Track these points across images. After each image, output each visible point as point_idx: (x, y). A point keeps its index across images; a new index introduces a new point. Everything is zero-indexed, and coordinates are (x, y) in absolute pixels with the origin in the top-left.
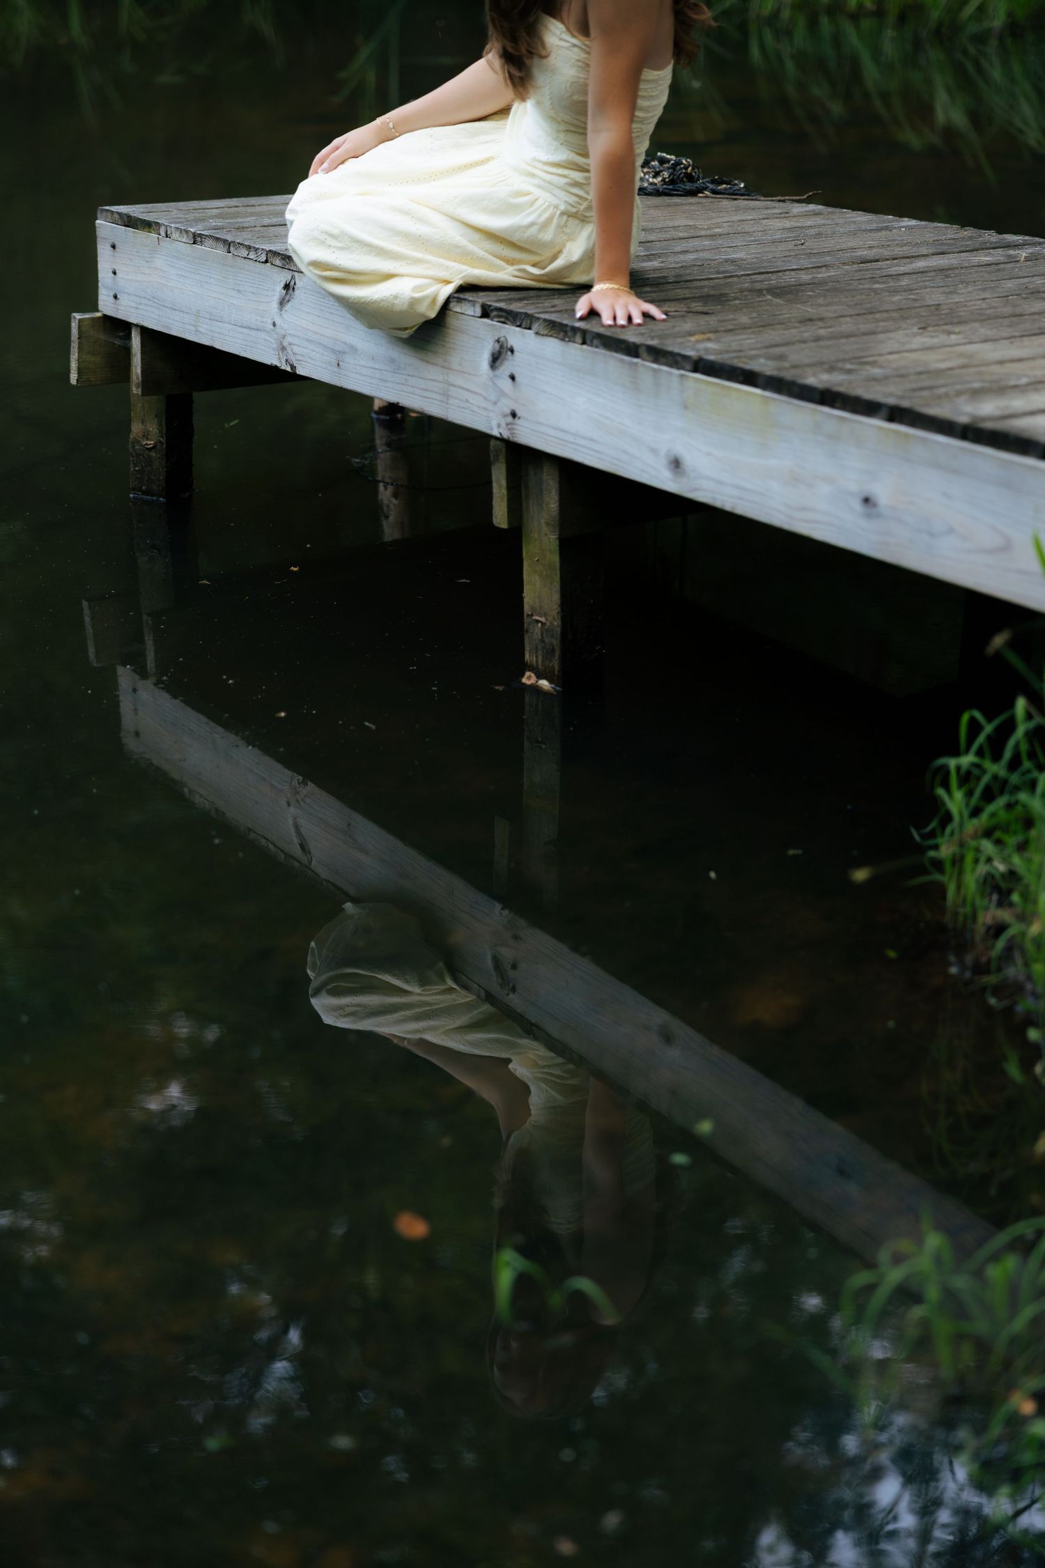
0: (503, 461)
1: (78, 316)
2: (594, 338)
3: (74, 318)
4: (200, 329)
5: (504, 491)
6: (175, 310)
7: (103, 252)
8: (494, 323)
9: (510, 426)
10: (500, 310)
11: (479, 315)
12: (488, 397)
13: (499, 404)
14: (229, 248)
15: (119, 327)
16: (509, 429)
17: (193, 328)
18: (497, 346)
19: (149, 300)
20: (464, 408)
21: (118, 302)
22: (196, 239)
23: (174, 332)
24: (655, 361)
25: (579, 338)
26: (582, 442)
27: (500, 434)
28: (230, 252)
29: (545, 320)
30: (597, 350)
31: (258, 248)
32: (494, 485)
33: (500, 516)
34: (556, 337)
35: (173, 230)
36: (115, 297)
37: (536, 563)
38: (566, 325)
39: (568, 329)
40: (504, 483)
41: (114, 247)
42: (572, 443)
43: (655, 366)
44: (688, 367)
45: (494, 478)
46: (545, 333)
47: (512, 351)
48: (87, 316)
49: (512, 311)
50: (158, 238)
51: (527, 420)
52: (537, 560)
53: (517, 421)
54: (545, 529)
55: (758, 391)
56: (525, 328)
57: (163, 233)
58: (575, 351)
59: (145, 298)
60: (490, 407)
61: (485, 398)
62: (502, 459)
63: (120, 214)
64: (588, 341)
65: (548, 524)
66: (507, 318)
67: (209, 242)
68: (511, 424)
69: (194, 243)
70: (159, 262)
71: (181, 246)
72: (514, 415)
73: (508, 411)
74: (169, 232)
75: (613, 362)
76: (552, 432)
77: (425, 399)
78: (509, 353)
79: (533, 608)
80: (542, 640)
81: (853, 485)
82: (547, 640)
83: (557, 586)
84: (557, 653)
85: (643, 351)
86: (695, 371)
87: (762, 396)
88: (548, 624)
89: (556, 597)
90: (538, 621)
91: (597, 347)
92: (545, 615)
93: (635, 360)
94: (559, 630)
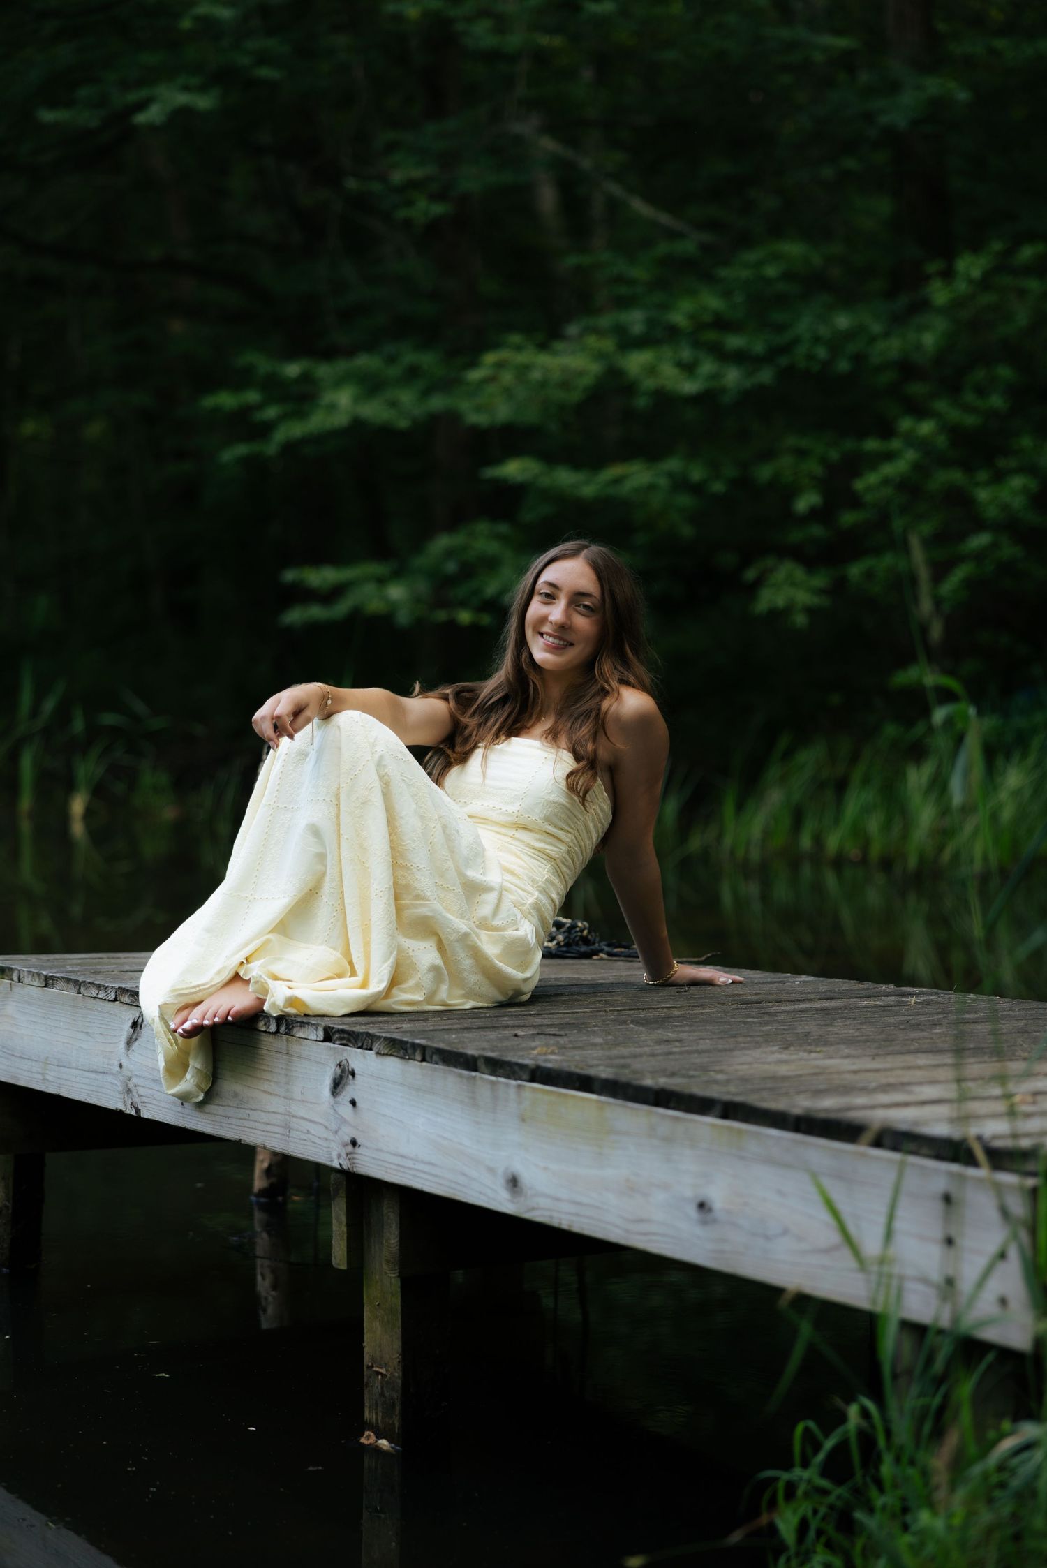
0: (344, 1195)
5: (344, 1229)
6: (24, 1058)
8: (337, 1046)
9: (350, 1156)
10: (342, 1031)
11: (322, 1039)
12: (329, 1127)
13: (340, 1132)
16: (350, 1159)
18: (338, 1070)
20: (305, 1140)
23: (22, 1082)
25: (418, 1056)
26: (423, 1167)
27: (340, 1165)
30: (437, 1066)
32: (334, 1222)
33: (340, 1257)
37: (377, 1308)
38: (406, 1043)
40: (344, 1219)
43: (492, 1078)
45: (333, 1215)
46: (386, 1052)
47: (353, 1074)
51: (367, 1147)
52: (378, 1305)
53: (357, 1149)
54: (385, 1267)
56: (368, 1049)
58: (415, 1069)
60: (331, 1137)
61: (326, 1127)
62: (342, 1192)
64: (428, 1057)
65: (387, 1261)
66: (349, 1040)
68: (351, 1153)
69: (46, 986)
72: (354, 1143)
73: (347, 1139)
76: (393, 1159)
77: (267, 1134)
78: (350, 1077)
79: (373, 1359)
80: (382, 1395)
81: (688, 1189)
82: (387, 1394)
83: (398, 1332)
84: (398, 1408)
85: (481, 1064)
86: (532, 1080)
87: (598, 1101)
88: (389, 1375)
89: (397, 1345)
90: (378, 1373)
91: (436, 1063)
92: (386, 1366)
93: (473, 1074)
94: (399, 1381)
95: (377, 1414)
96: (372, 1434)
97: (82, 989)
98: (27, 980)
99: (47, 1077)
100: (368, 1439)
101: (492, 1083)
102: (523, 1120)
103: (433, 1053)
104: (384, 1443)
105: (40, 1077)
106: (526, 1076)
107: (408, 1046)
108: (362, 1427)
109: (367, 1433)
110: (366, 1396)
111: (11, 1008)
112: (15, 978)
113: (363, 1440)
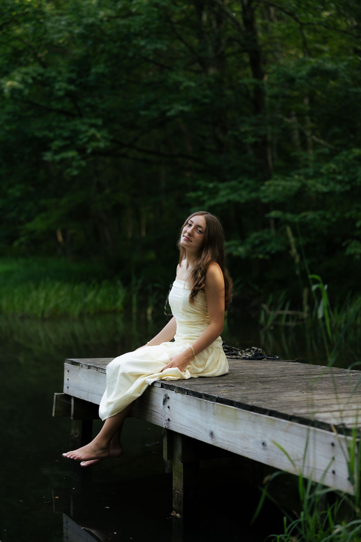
1: (56, 394)
2: (190, 392)
3: (55, 394)
4: (89, 397)
5: (166, 447)
6: (83, 391)
7: (66, 373)
8: (164, 389)
9: (168, 424)
10: (166, 385)
11: (160, 387)
12: (162, 415)
13: (165, 417)
14: (97, 370)
15: (68, 397)
16: (168, 425)
17: (87, 396)
18: (165, 397)
19: (76, 388)
20: (157, 419)
21: (68, 389)
22: (89, 367)
23: (82, 398)
24: (206, 399)
25: (186, 393)
26: (186, 428)
27: (165, 427)
28: (97, 371)
29: (177, 387)
30: (191, 396)
31: (105, 369)
32: (164, 445)
33: (166, 455)
34: (180, 393)
35: (83, 365)
36: (68, 387)
37: (176, 472)
38: (183, 388)
39: (183, 390)
40: (166, 444)
41: (68, 371)
42: (184, 429)
43: (206, 401)
44: (215, 401)
45: (164, 442)
46: (177, 391)
48: (59, 394)
49: (169, 385)
50: (80, 368)
51: (172, 421)
52: (177, 471)
53: (170, 422)
54: (178, 460)
55: (234, 407)
56: (172, 390)
57: (81, 366)
58: (185, 397)
59: (75, 387)
60: (163, 418)
62: (166, 436)
63: (71, 361)
64: (189, 394)
65: (178, 458)
66: (168, 388)
67: (92, 368)
69: (89, 369)
70: (80, 375)
71: (85, 370)
72: (169, 420)
73: (167, 419)
74: (82, 365)
75: (194, 400)
76: (179, 425)
78: (168, 399)
79: (175, 488)
80: (178, 499)
81: (260, 439)
82: (179, 499)
83: (182, 480)
84: (182, 504)
85: (203, 396)
86: (217, 402)
87: (235, 409)
88: (180, 493)
89: (182, 484)
90: (177, 493)
92: (179, 490)
93: (201, 399)
94: (183, 496)
95: (176, 505)
96: (175, 512)
100: (173, 514)
102: (214, 414)
104: (178, 515)
108: (172, 509)
109: (173, 512)
110: (173, 500)
113: (172, 514)
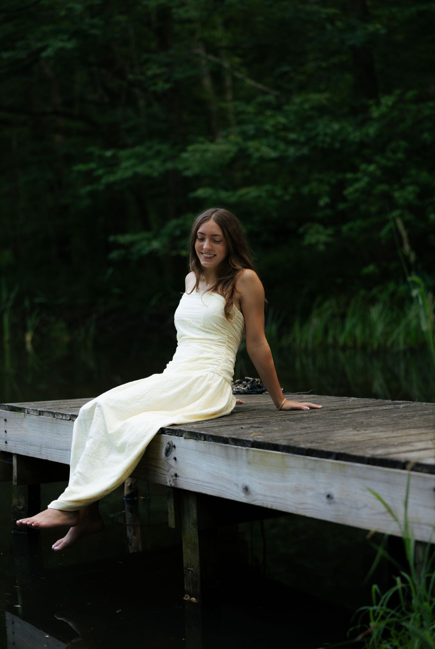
0: (172, 497)
5: (173, 511)
13: (170, 471)
18: (168, 446)
20: (155, 475)
27: (171, 485)
32: (169, 508)
33: (172, 522)
40: (173, 507)
42: (201, 485)
45: (168, 505)
47: (175, 447)
51: (182, 477)
52: (189, 542)
53: (178, 478)
54: (191, 526)
60: (166, 473)
61: (164, 469)
65: (192, 524)
68: (175, 480)
72: (176, 475)
73: (173, 474)
76: (194, 482)
77: (138, 473)
78: (173, 448)
79: (187, 564)
80: (192, 579)
81: (323, 490)
82: (194, 579)
83: (198, 553)
84: (199, 585)
85: (230, 441)
86: (253, 447)
87: (281, 455)
88: (194, 571)
89: (198, 558)
90: (190, 570)
91: (210, 441)
92: (193, 567)
93: (227, 445)
94: (199, 573)
95: (190, 587)
96: (188, 596)
97: (55, 416)
98: (32, 413)
99: (42, 453)
100: (187, 598)
101: (235, 448)
102: (249, 464)
103: (209, 437)
104: (193, 599)
105: (39, 453)
106: (249, 446)
107: (198, 434)
108: (184, 593)
109: (186, 595)
110: (185, 580)
111: (25, 424)
112: (26, 412)
113: (184, 598)
